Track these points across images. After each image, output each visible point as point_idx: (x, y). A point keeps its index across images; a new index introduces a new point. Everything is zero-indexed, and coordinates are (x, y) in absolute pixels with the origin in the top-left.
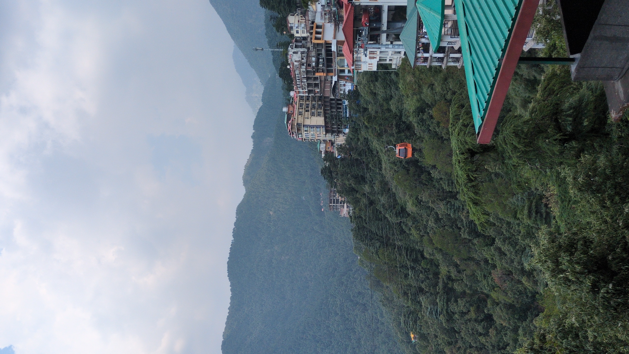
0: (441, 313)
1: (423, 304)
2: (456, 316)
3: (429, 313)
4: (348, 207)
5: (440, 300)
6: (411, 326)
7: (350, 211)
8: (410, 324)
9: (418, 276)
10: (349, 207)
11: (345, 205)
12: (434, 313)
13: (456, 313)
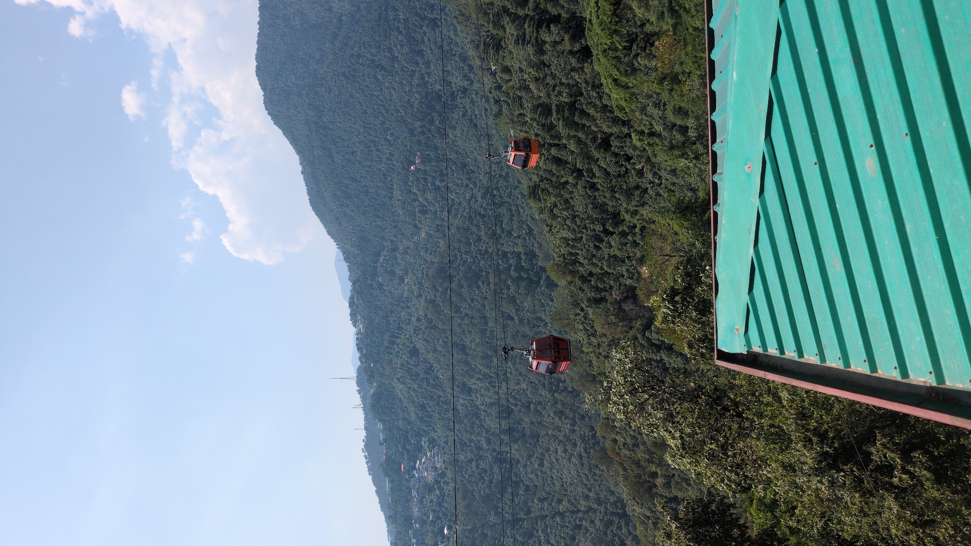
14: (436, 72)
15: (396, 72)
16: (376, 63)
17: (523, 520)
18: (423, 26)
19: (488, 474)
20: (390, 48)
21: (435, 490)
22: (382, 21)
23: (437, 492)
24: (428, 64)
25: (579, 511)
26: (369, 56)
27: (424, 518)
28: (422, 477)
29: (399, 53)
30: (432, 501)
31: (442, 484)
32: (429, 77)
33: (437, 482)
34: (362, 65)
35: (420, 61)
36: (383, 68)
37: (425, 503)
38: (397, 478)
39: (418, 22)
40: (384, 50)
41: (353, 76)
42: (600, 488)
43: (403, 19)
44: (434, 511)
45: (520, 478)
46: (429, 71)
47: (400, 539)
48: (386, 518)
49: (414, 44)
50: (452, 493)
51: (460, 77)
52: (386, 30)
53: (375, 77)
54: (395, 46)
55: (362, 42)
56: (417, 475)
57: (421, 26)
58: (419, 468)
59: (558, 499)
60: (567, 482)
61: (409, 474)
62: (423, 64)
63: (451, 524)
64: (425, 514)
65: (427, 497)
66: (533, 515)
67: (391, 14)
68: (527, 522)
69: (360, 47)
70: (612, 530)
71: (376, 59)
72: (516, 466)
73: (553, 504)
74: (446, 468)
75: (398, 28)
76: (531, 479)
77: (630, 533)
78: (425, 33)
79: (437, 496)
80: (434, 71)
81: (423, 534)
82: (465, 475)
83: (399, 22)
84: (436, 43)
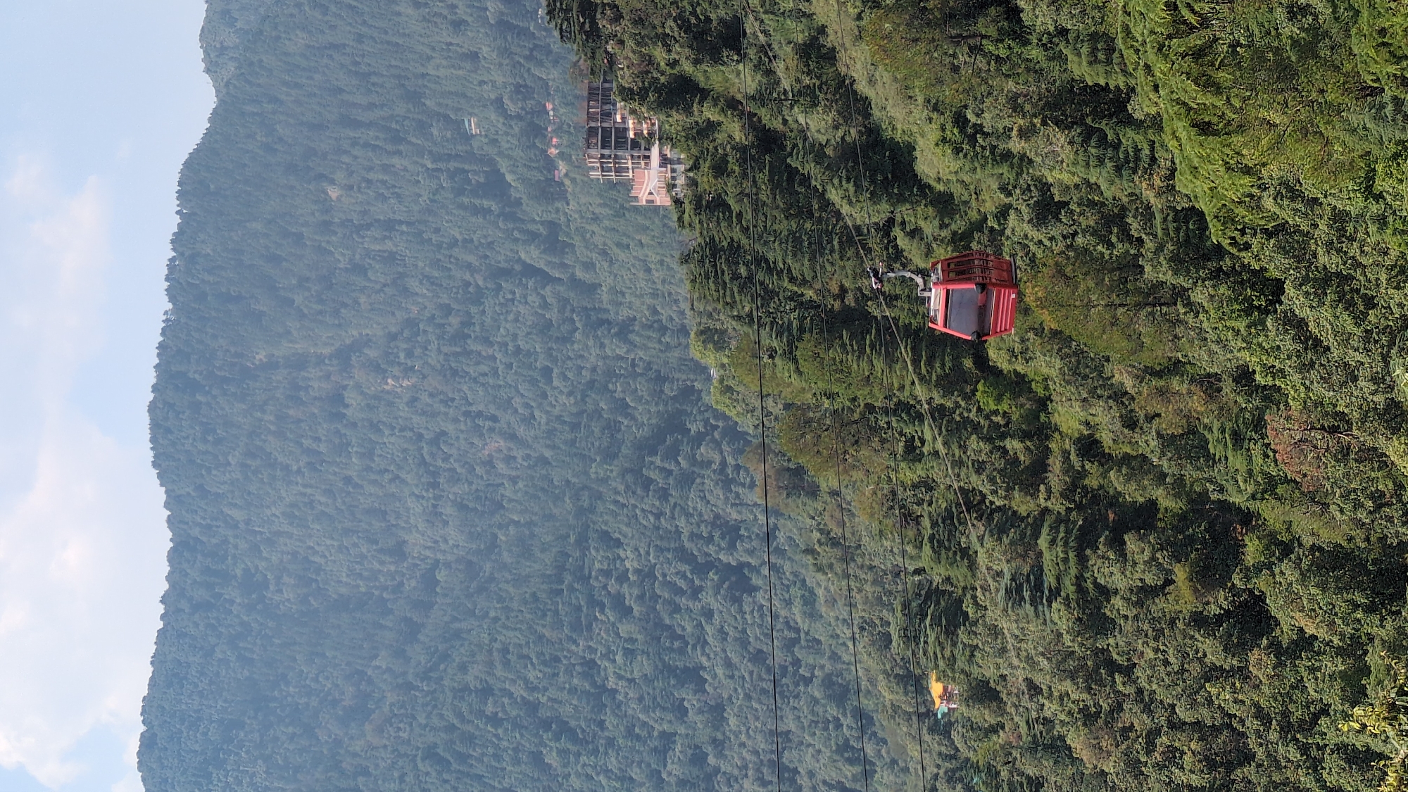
0: (1055, 593)
1: (982, 559)
2: (1117, 602)
3: (1008, 591)
4: (665, 161)
5: (1053, 542)
6: (930, 650)
7: (674, 178)
8: (925, 642)
9: (963, 448)
10: (671, 162)
11: (655, 151)
12: (1026, 594)
13: (1116, 592)
14: (743, 738)
15: (611, 742)
16: (544, 713)
18: (701, 589)
20: (591, 664)
22: (568, 578)
24: (717, 712)
26: (519, 691)
29: (620, 677)
32: (720, 755)
34: (495, 720)
35: (691, 700)
36: (564, 730)
39: (684, 576)
40: (569, 671)
41: (463, 758)
43: (637, 571)
46: (719, 736)
49: (671, 650)
51: (827, 753)
52: (579, 608)
53: (537, 759)
54: (609, 655)
55: (497, 645)
57: (696, 592)
62: (700, 711)
67: (597, 558)
69: (490, 664)
71: (544, 700)
75: (618, 601)
78: (709, 614)
80: (737, 735)
83: (623, 578)
84: (743, 642)
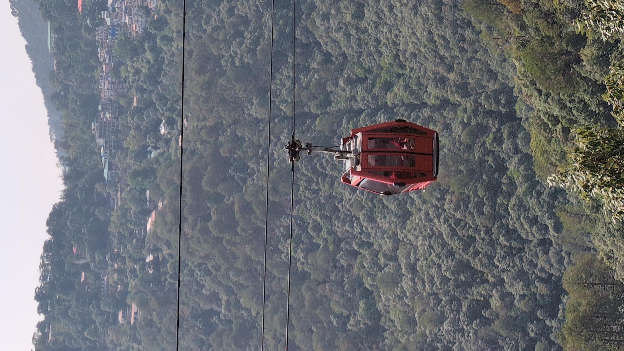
17: (314, 117)
19: (251, 28)
21: (145, 51)
23: (149, 55)
25: (425, 105)
27: (122, 102)
28: (119, 25)
30: (137, 72)
31: (158, 40)
33: (148, 36)
37: (123, 75)
38: (68, 23)
42: (469, 65)
44: (141, 90)
45: (314, 38)
47: (73, 138)
48: (46, 98)
50: (178, 59)
56: (108, 21)
58: (114, 10)
59: (386, 80)
60: (406, 51)
61: (93, 19)
63: (174, 116)
64: (123, 95)
65: (129, 63)
66: (333, 108)
68: (321, 120)
70: (484, 143)
72: (308, 16)
73: (376, 91)
74: (168, 11)
76: (336, 42)
77: (517, 150)
79: (149, 62)
81: (117, 132)
82: (205, 27)
